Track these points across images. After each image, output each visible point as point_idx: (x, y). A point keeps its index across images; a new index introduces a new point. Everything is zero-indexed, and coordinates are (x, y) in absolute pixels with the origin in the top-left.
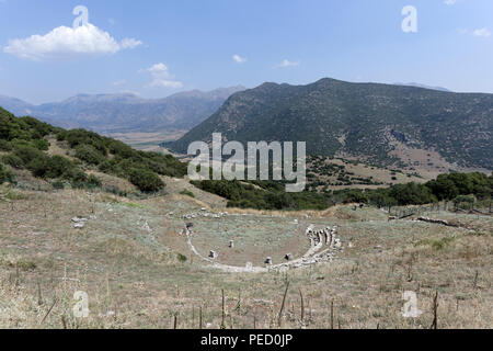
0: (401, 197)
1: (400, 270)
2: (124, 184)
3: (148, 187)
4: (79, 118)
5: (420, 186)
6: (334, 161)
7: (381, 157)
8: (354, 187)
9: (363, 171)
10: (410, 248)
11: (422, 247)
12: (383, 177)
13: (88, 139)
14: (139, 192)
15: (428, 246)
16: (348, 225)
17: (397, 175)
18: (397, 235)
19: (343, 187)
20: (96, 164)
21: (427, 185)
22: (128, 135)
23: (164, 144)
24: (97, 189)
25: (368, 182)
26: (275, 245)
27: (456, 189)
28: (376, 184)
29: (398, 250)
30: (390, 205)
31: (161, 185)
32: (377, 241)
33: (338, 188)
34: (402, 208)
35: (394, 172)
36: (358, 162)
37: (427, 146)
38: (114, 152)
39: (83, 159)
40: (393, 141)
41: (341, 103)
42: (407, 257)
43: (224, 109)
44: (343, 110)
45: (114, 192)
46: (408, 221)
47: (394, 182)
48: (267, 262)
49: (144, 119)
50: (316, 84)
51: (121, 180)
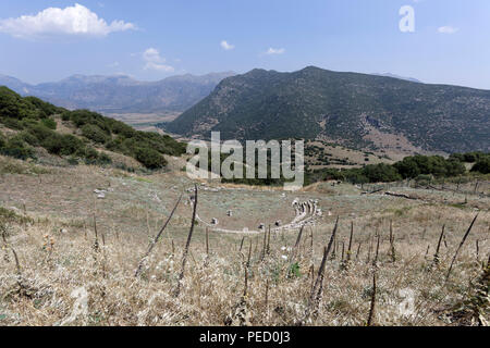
0: (372, 175)
1: (369, 230)
2: (131, 161)
3: (152, 164)
4: (77, 98)
5: (388, 166)
6: (315, 144)
7: (357, 140)
8: (331, 166)
9: (340, 152)
10: (377, 215)
11: (387, 214)
12: (357, 158)
13: (93, 119)
14: (145, 169)
15: (392, 214)
16: (328, 198)
17: (370, 157)
18: (368, 206)
19: (322, 167)
20: (103, 142)
21: (395, 165)
22: (126, 116)
23: (159, 125)
24: (109, 165)
25: (344, 162)
26: (267, 214)
27: (418, 169)
28: (351, 164)
29: (368, 217)
30: (362, 182)
31: (165, 163)
32: (352, 210)
33: (318, 168)
34: (373, 185)
35: (367, 154)
36: (336, 144)
37: (397, 132)
38: (116, 132)
39: (90, 138)
40: (368, 127)
41: (322, 90)
42: (375, 221)
43: (215, 93)
44: (325, 97)
45: (123, 168)
46: (377, 195)
47: (367, 163)
48: (261, 227)
49: (140, 101)
50: (301, 72)
51: (128, 158)
